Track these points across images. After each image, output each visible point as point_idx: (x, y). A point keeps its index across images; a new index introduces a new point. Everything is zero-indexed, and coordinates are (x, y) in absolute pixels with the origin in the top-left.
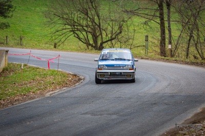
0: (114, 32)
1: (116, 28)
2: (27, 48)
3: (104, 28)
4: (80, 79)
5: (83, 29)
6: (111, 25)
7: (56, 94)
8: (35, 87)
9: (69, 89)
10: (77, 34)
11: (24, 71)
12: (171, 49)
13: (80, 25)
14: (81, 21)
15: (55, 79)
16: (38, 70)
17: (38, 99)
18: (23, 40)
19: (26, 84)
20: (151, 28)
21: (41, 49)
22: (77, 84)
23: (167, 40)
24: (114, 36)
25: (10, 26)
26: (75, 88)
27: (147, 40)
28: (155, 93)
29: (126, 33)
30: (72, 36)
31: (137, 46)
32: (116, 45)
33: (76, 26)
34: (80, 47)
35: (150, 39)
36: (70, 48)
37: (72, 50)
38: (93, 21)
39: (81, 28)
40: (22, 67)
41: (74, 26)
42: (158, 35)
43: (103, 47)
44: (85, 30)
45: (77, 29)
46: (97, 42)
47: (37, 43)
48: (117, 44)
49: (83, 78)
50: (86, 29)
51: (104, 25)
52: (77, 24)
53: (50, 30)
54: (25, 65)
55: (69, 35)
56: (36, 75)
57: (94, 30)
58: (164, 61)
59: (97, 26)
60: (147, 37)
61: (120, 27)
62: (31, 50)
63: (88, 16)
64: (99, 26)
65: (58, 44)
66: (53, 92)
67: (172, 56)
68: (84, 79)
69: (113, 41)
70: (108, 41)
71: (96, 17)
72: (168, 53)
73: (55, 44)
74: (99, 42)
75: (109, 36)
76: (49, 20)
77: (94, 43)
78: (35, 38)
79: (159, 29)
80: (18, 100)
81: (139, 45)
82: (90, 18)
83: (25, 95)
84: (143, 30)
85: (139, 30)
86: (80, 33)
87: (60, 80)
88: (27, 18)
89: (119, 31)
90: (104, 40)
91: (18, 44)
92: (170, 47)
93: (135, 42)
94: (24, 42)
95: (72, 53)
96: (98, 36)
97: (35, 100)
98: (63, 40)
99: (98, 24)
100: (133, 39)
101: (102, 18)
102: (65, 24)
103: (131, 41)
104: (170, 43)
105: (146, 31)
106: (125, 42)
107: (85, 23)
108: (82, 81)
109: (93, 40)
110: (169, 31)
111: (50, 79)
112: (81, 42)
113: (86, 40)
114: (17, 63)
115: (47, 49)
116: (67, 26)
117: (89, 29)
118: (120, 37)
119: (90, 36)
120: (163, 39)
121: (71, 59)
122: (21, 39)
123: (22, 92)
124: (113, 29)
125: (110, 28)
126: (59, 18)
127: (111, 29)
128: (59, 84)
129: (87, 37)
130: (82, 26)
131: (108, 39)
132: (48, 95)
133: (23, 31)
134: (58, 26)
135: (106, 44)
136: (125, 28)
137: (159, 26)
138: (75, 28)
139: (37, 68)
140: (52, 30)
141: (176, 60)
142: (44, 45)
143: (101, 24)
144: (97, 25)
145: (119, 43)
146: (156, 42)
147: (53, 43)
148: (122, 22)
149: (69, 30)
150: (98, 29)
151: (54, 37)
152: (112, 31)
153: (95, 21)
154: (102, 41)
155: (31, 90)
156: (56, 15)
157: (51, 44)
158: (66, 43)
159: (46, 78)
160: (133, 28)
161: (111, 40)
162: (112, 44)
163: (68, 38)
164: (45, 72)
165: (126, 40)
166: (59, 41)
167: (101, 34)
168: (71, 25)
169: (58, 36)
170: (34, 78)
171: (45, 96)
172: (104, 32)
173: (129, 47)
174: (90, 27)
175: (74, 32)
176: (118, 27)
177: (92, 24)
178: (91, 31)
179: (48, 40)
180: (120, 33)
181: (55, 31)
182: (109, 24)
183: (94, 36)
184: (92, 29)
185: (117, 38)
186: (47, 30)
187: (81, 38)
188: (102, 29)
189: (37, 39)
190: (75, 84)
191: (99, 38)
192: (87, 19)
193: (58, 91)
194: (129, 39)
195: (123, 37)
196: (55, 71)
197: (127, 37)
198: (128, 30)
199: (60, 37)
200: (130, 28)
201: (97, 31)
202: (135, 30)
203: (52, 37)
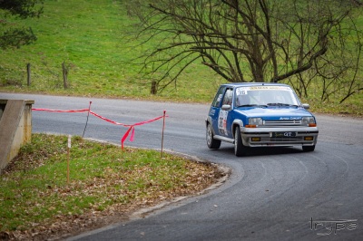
0: (306, 51)
1: (312, 41)
2: (80, 95)
3: (280, 41)
4: (219, 175)
5: (227, 43)
6: (298, 32)
7: (158, 212)
8: (104, 194)
9: (191, 200)
10: (209, 57)
11: (75, 155)
13: (217, 33)
14: (221, 23)
15: (153, 175)
16: (110, 150)
17: (110, 227)
18: (70, 72)
19: (80, 189)
21: (118, 97)
22: (213, 186)
24: (305, 62)
25: (35, 39)
26: (208, 199)
29: (339, 53)
30: (198, 63)
32: (312, 85)
33: (209, 35)
36: (193, 94)
37: (198, 99)
38: (251, 22)
39: (221, 40)
40: (69, 146)
41: (202, 35)
44: (231, 46)
45: (211, 43)
47: (104, 80)
48: (316, 81)
49: (226, 170)
50: (233, 43)
51: (279, 34)
52: (210, 31)
53: (139, 48)
54: (77, 139)
55: (190, 58)
56: (107, 164)
57: (255, 45)
59: (261, 36)
61: (323, 38)
62: (93, 100)
63: (238, 11)
64: (268, 36)
65: (161, 83)
66: (151, 208)
68: (230, 173)
69: (305, 75)
70: (291, 74)
71: (259, 13)
73: (154, 84)
74: (268, 78)
75: (294, 60)
76: (138, 21)
77: (255, 78)
78: (102, 69)
80: (60, 230)
82: (243, 15)
83: (77, 217)
86: (218, 54)
87: (167, 178)
88: (79, 16)
89: (318, 48)
90: (281, 72)
91: (57, 85)
93: (362, 76)
94: (73, 79)
95: (198, 106)
96: (264, 62)
97: (103, 229)
98: (173, 73)
99: (265, 30)
100: (356, 69)
101: (275, 14)
102: (180, 32)
103: (349, 72)
106: (336, 77)
107: (229, 28)
108: (224, 178)
109: (253, 71)
111: (141, 175)
112: (220, 77)
113: (233, 71)
114: (56, 134)
115: (134, 96)
116: (183, 35)
117: (242, 42)
118: (321, 63)
119: (244, 62)
121: (195, 123)
122: (65, 72)
123: (71, 210)
124: (303, 42)
125: (294, 41)
126: (162, 15)
127: (298, 43)
128: (165, 187)
129: (237, 64)
130: (224, 37)
131: (290, 69)
132: (136, 215)
133: (70, 51)
134: (162, 35)
135: (286, 80)
136: (334, 40)
138: (205, 41)
139: (108, 147)
140: (146, 47)
142: (124, 88)
143: (273, 31)
144: (262, 32)
145: (320, 79)
147: (149, 81)
148: (325, 25)
149: (189, 46)
150: (266, 43)
151: (150, 67)
152: (302, 48)
153: (258, 23)
154: (276, 75)
155: (93, 203)
156: (156, 9)
157: (144, 85)
158: (181, 81)
159: (130, 173)
160: (356, 40)
161: (298, 71)
162: (302, 81)
163: (187, 69)
164: (127, 157)
165: (337, 71)
166: (163, 75)
167: (273, 56)
168: (194, 35)
169: (160, 63)
170: (100, 173)
171: (128, 219)
172: (282, 51)
173: (347, 89)
174: (243, 39)
175: (202, 52)
176: (316, 37)
177: (249, 29)
178: (246, 48)
179: (136, 73)
180: (323, 53)
181: (152, 51)
182: (292, 30)
183: (255, 61)
184: (249, 43)
185: (313, 67)
186: (133, 48)
187: (222, 68)
188: (275, 43)
189: (107, 70)
190: (206, 186)
191: (268, 68)
192: (236, 17)
193: (162, 205)
194: (347, 68)
195: (329, 63)
196: (153, 153)
197: (342, 63)
198: (343, 44)
199: (166, 65)
200: (348, 41)
201: (262, 47)
202: (360, 45)
203: (145, 66)
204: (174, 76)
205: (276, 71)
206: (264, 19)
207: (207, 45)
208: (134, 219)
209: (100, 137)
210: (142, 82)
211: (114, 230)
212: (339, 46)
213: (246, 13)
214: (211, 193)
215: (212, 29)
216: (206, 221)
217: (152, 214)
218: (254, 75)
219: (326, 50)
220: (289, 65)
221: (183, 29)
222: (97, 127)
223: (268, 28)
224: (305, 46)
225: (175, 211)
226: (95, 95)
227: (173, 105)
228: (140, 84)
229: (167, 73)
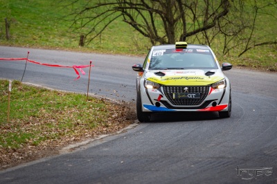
0: (211, 12)
1: (216, 4)
2: (20, 46)
3: (189, 4)
5: (144, 4)
7: (82, 148)
8: (38, 132)
10: (129, 16)
11: (14, 96)
15: (80, 115)
16: (44, 94)
17: (43, 160)
18: (12, 25)
19: (18, 126)
21: (52, 48)
22: (130, 127)
24: (210, 21)
29: (238, 14)
30: (119, 21)
31: (261, 41)
32: (216, 41)
34: (137, 45)
36: (114, 47)
37: (118, 51)
39: (139, 2)
40: (10, 90)
44: (148, 7)
45: (131, 4)
46: (173, 33)
47: (41, 33)
48: (218, 38)
53: (70, 7)
54: (16, 84)
56: (41, 105)
57: (168, 6)
62: (31, 50)
65: (88, 37)
66: (78, 144)
69: (209, 32)
70: (198, 31)
73: (82, 37)
74: (178, 35)
75: (201, 19)
77: (167, 35)
78: (39, 24)
81: (264, 40)
83: (15, 151)
84: (274, 8)
85: (266, 8)
86: (137, 13)
87: (92, 118)
89: (221, 10)
90: (190, 29)
93: (256, 34)
94: (15, 33)
95: (118, 57)
96: (175, 21)
97: (37, 161)
98: (98, 28)
100: (253, 29)
103: (247, 30)
106: (235, 34)
109: (166, 28)
111: (70, 115)
112: (138, 32)
113: (149, 28)
115: (65, 47)
117: (157, 4)
118: (223, 23)
119: (158, 20)
121: (116, 71)
122: (8, 26)
123: (9, 144)
124: (208, 4)
125: (201, 3)
127: (204, 5)
128: (90, 125)
129: (153, 22)
131: (197, 27)
132: (65, 150)
133: (11, 8)
135: (194, 37)
136: (235, 3)
138: (125, 2)
139: (45, 90)
140: (76, 6)
142: (57, 40)
145: (222, 36)
147: (78, 35)
149: (112, 6)
150: (177, 4)
151: (79, 23)
152: (207, 10)
154: (185, 32)
155: (29, 139)
157: (74, 38)
158: (105, 35)
159: (61, 113)
160: (253, 4)
161: (204, 29)
162: (207, 38)
163: (110, 25)
164: (59, 100)
165: (236, 29)
166: (90, 30)
167: (183, 16)
169: (88, 20)
170: (35, 113)
171: (58, 153)
172: (190, 11)
173: (245, 45)
174: (158, 1)
175: (123, 11)
176: (219, 1)
178: (161, 9)
179: (67, 28)
180: (225, 14)
181: (81, 9)
183: (168, 20)
184: (163, 5)
185: (217, 25)
186: (65, 7)
187: (140, 25)
188: (185, 5)
189: (43, 25)
190: (124, 126)
191: (179, 25)
193: (87, 142)
194: (245, 27)
195: (230, 22)
196: (81, 97)
197: (241, 23)
198: (242, 7)
199: (92, 22)
200: (246, 4)
201: (174, 8)
202: (256, 8)
203: (75, 22)
204: (99, 31)
205: (185, 29)
207: (127, 5)
208: (64, 153)
209: (36, 82)
210: (72, 35)
211: (46, 162)
212: (239, 8)
214: (129, 132)
216: (124, 157)
217: (79, 149)
218: (167, 32)
219: (227, 12)
220: (196, 23)
222: (34, 74)
224: (210, 8)
225: (98, 147)
226: (32, 46)
227: (98, 55)
228: (71, 37)
229: (94, 29)
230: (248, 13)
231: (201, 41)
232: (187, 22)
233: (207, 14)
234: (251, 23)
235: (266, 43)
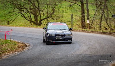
0: (49, 13)
1: (50, 10)
3: (42, 10)
4: (26, 46)
5: (28, 11)
6: (47, 8)
7: (10, 57)
9: (20, 53)
10: (23, 14)
12: (89, 23)
13: (25, 8)
14: (26, 5)
15: (9, 46)
20: (74, 9)
22: (25, 49)
23: (86, 18)
24: (49, 15)
26: (23, 52)
27: (72, 18)
28: (79, 55)
29: (58, 13)
30: (20, 16)
31: (65, 21)
33: (23, 9)
34: (26, 24)
35: (74, 17)
37: (20, 26)
38: (34, 5)
39: (26, 10)
41: (21, 9)
42: (80, 14)
43: (42, 23)
44: (29, 12)
45: (23, 11)
46: (37, 20)
49: (28, 45)
51: (42, 8)
52: (23, 8)
53: (4, 12)
55: (18, 15)
57: (35, 11)
58: (84, 32)
59: (37, 9)
60: (72, 15)
61: (53, 9)
63: (30, 2)
64: (39, 9)
65: (10, 22)
66: (8, 55)
67: (90, 28)
68: (29, 46)
69: (49, 19)
71: (36, 3)
72: (87, 26)
74: (39, 20)
75: (46, 15)
76: (4, 5)
77: (35, 20)
79: (81, 9)
81: (66, 21)
82: (32, 3)
84: (69, 11)
85: (66, 11)
86: (25, 14)
87: (12, 47)
89: (52, 12)
90: (42, 18)
92: (88, 22)
93: (64, 19)
95: (20, 28)
96: (38, 16)
98: (13, 19)
99: (38, 7)
101: (40, 3)
102: (15, 8)
104: (88, 19)
105: (71, 11)
106: (57, 19)
107: (28, 7)
108: (28, 47)
109: (35, 18)
110: (87, 11)
111: (5, 46)
112: (26, 20)
113: (29, 18)
115: (3, 25)
116: (16, 9)
117: (32, 10)
118: (53, 16)
119: (32, 16)
120: (83, 16)
121: (19, 32)
124: (48, 10)
125: (46, 10)
126: (10, 3)
127: (47, 10)
129: (30, 16)
131: (45, 18)
132: (4, 57)
134: (10, 9)
135: (44, 21)
136: (56, 10)
137: (80, 7)
138: (22, 10)
140: (6, 12)
141: (93, 31)
143: (40, 7)
144: (37, 8)
145: (53, 20)
146: (78, 18)
147: (7, 21)
148: (54, 6)
149: (17, 12)
150: (38, 11)
151: (7, 17)
152: (48, 12)
153: (36, 5)
154: (41, 19)
156: (8, 2)
158: (15, 21)
159: (2, 46)
160: (62, 10)
161: (47, 18)
163: (17, 18)
164: (1, 42)
165: (57, 18)
166: (10, 20)
167: (40, 14)
168: (19, 9)
169: (10, 16)
171: (2, 58)
172: (42, 13)
174: (32, 9)
175: (21, 13)
176: (52, 9)
177: (34, 7)
178: (33, 12)
179: (3, 19)
180: (53, 13)
181: (7, 13)
182: (45, 7)
183: (35, 15)
184: (34, 11)
185: (51, 17)
186: (2, 12)
187: (26, 17)
188: (41, 11)
190: (23, 49)
191: (39, 17)
192: (30, 4)
193: (11, 54)
194: (60, 17)
195: (55, 16)
196: (8, 41)
197: (58, 16)
198: (59, 11)
199: (11, 17)
200: (60, 10)
201: (37, 12)
202: (63, 11)
203: (6, 17)
205: (41, 18)
206: (38, 4)
207: (22, 11)
210: (5, 21)
213: (33, 3)
215: (24, 7)
216: (23, 59)
217: (8, 57)
218: (35, 19)
220: (44, 16)
221: (16, 7)
223: (39, 7)
224: (49, 11)
225: (15, 56)
227: (13, 27)
228: (4, 22)
229: (12, 19)
230: (61, 13)
231: (46, 22)
232: (41, 16)
233: (48, 13)
234: (62, 16)
235: (67, 22)
